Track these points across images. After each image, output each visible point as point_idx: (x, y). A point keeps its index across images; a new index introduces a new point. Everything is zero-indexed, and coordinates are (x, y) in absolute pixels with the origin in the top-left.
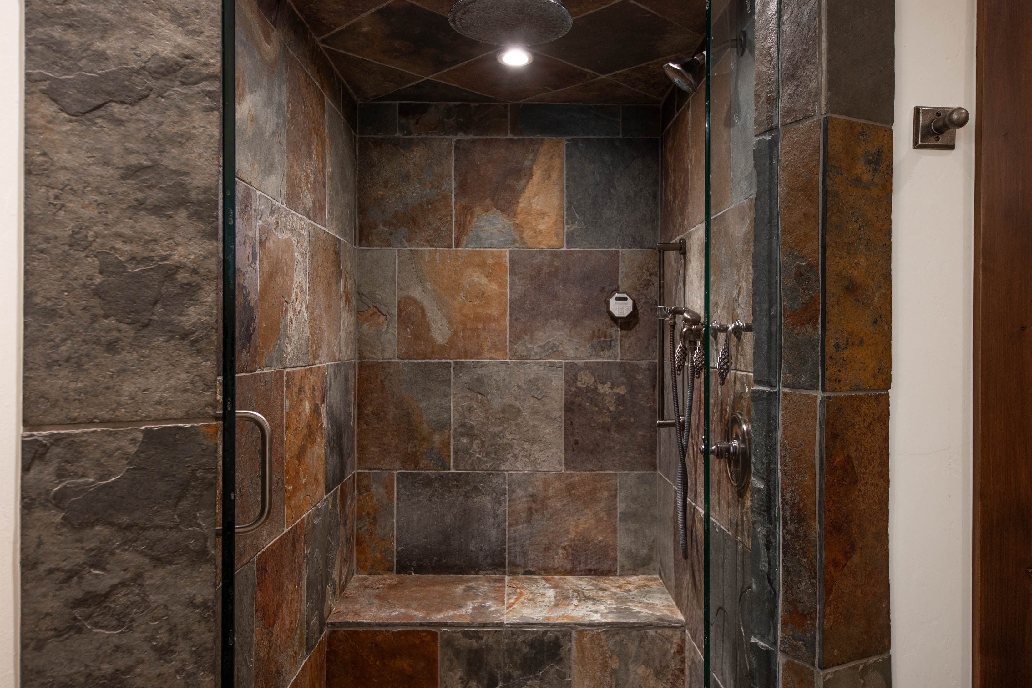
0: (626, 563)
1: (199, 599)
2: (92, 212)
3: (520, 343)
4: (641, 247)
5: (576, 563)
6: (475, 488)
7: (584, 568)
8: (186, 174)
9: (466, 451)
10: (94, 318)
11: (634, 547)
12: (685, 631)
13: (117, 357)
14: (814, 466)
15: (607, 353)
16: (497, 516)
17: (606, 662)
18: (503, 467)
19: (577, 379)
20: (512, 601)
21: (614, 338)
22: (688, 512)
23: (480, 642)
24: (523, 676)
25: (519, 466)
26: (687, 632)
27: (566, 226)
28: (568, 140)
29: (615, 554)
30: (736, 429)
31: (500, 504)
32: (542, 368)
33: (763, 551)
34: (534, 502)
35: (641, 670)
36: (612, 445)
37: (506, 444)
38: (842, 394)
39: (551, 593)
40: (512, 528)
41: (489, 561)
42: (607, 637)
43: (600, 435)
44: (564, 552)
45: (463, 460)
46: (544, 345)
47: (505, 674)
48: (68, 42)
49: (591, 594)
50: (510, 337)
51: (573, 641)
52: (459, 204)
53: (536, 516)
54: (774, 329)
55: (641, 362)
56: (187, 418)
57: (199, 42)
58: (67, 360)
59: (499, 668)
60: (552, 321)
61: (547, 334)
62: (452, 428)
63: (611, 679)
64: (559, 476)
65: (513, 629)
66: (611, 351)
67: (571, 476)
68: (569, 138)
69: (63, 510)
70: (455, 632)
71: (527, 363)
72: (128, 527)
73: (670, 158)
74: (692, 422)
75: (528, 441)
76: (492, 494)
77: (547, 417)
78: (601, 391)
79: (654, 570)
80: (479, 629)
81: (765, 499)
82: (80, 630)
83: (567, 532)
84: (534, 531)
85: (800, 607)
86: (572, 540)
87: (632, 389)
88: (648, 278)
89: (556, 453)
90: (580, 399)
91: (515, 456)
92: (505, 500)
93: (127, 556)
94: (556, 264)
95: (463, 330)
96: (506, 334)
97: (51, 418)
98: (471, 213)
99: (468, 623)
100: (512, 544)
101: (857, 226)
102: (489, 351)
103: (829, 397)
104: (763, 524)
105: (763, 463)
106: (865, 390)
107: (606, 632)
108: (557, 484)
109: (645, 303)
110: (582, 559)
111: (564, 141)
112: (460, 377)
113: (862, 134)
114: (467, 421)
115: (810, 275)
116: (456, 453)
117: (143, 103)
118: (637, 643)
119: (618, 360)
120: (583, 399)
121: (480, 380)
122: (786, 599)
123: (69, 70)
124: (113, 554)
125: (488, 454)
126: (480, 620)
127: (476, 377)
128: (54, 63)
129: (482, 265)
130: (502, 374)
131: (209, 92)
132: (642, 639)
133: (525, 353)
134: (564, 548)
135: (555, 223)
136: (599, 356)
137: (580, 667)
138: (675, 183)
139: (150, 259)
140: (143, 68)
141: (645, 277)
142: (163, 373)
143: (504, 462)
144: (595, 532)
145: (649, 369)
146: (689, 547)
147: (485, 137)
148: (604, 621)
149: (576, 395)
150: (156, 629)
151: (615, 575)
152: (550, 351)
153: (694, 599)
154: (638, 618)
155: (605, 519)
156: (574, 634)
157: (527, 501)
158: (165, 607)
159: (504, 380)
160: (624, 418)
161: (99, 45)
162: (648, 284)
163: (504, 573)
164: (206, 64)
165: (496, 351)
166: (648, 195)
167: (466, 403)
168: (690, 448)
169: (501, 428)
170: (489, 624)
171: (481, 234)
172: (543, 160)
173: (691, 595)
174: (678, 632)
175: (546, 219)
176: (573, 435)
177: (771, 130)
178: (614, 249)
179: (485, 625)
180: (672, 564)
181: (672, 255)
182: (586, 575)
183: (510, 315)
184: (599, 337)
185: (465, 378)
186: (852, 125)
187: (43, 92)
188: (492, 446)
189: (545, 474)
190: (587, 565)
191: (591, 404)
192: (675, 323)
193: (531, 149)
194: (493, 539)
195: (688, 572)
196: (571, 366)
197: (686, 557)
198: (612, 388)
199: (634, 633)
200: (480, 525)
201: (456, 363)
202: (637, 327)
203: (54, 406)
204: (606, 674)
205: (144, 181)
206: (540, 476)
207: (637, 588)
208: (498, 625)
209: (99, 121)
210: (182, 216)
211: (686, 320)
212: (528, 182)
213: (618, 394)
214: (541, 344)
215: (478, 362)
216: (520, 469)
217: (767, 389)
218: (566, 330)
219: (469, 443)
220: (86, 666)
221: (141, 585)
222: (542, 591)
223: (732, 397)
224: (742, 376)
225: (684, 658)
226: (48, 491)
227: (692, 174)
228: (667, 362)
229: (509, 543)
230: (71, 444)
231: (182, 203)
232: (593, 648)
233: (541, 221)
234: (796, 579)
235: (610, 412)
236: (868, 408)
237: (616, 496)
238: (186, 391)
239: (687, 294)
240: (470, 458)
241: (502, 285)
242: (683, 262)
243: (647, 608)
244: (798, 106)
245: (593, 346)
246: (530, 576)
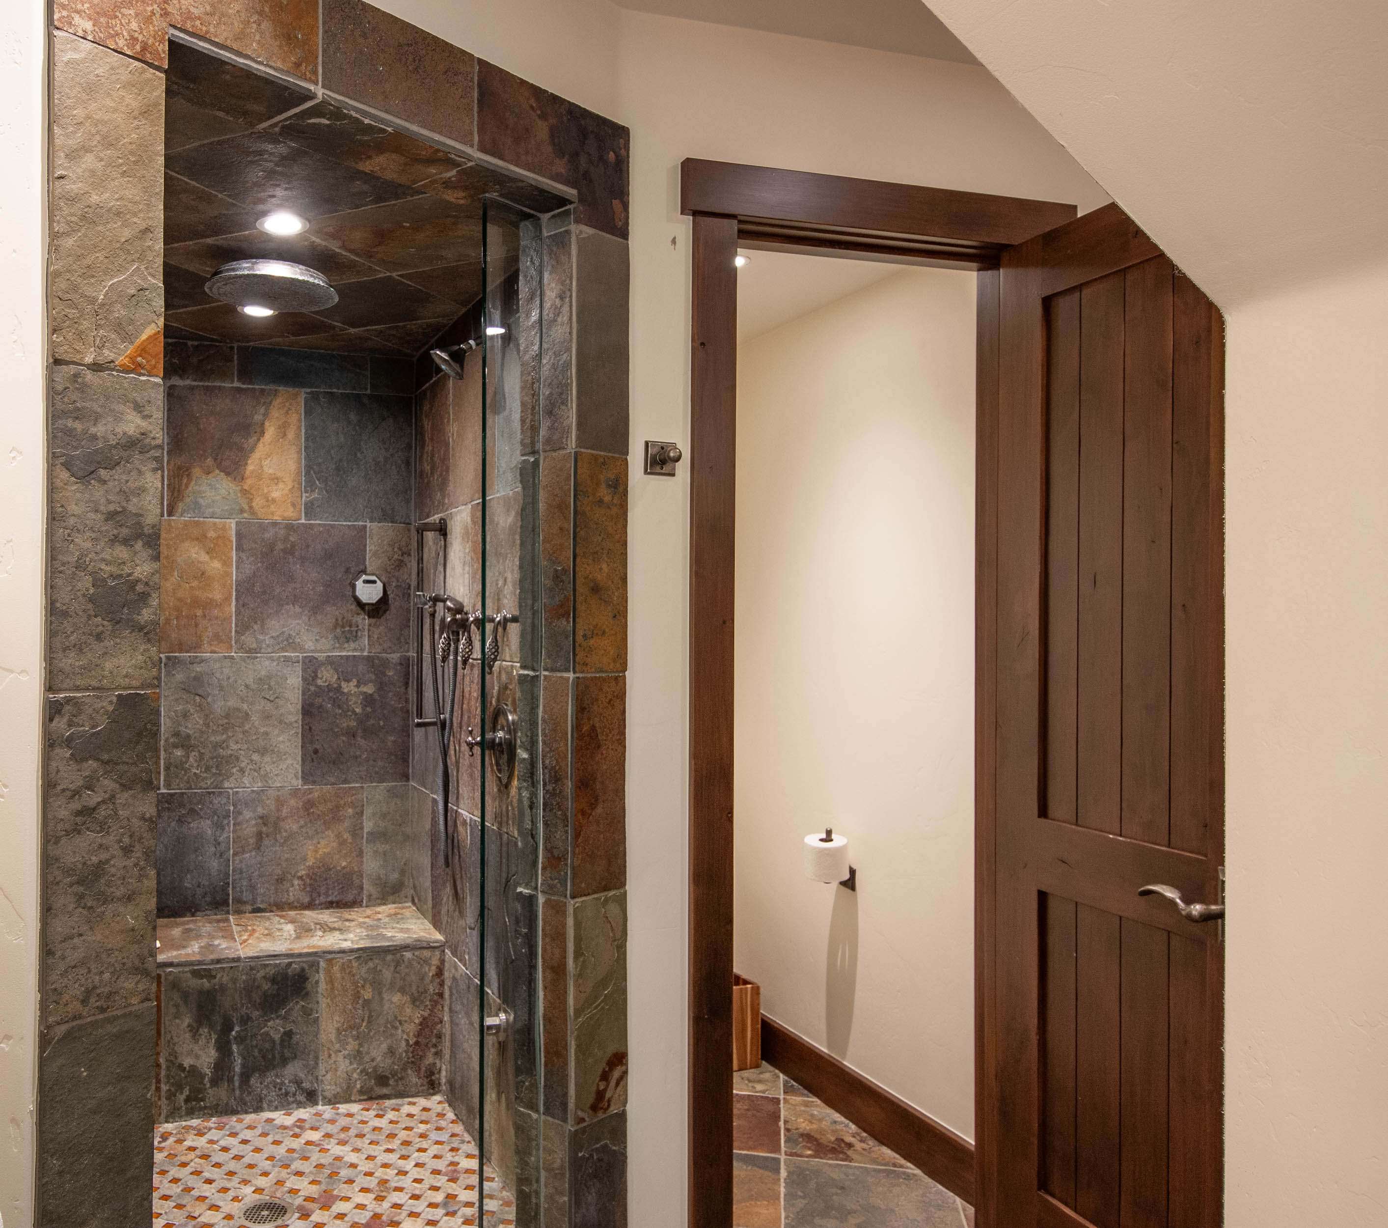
0: (374, 891)
1: (148, 816)
2: (88, 544)
3: (248, 633)
4: (392, 522)
5: (315, 895)
6: (192, 811)
7: (324, 900)
8: (142, 515)
9: (180, 766)
10: (89, 617)
11: (382, 872)
12: (444, 951)
13: (102, 644)
14: (567, 734)
15: (352, 645)
16: (219, 844)
17: (358, 992)
18: (226, 784)
19: (316, 676)
20: (245, 937)
21: (360, 627)
22: (449, 818)
23: (213, 981)
24: (263, 1017)
25: (246, 782)
26: (446, 951)
27: (304, 495)
28: (307, 393)
29: (361, 881)
30: (501, 720)
31: (223, 829)
32: (275, 663)
33: (527, 811)
34: (265, 824)
35: (397, 998)
36: (358, 753)
37: (231, 755)
38: (589, 675)
39: (290, 928)
40: (237, 858)
41: (208, 899)
42: (360, 964)
43: (343, 741)
44: (300, 882)
45: (177, 776)
46: (278, 636)
47: (242, 1017)
48: (75, 429)
49: (336, 925)
50: (236, 626)
51: (321, 971)
52: (172, 463)
53: (266, 842)
54: (536, 622)
55: (392, 655)
56: (142, 687)
57: (150, 423)
58: (74, 646)
59: (235, 1009)
60: (287, 607)
61: (282, 622)
62: (163, 738)
63: (363, 1011)
64: (295, 792)
65: (252, 964)
66: (357, 643)
67: (310, 791)
68: (309, 390)
69: (71, 748)
70: (183, 972)
71: (257, 657)
72: (107, 763)
73: (427, 425)
74: (454, 719)
75: (257, 751)
76: (213, 817)
77: (281, 722)
78: (346, 690)
79: (406, 897)
80: (211, 967)
81: (529, 767)
82: (79, 833)
83: (305, 859)
84: (265, 859)
85: (556, 854)
86: (310, 868)
87: (381, 687)
88: (400, 558)
89: (292, 765)
90: (320, 700)
91: (242, 771)
92: (228, 824)
93: (106, 782)
94: (292, 539)
95: (177, 618)
96: (231, 623)
97: (65, 686)
98: (188, 476)
99: (198, 961)
100: (237, 877)
101: (600, 538)
102: (210, 643)
103: (578, 678)
104: (527, 789)
105: (527, 736)
106: (606, 672)
107: (358, 958)
108: (293, 802)
109: (397, 586)
110: (323, 890)
111: (303, 394)
112: (174, 675)
113: (604, 463)
114: (182, 729)
115: (564, 578)
116: (167, 768)
117: (117, 468)
118: (392, 969)
119: (366, 654)
120: (324, 700)
121: (198, 679)
122: (545, 848)
123: (76, 448)
124: (98, 780)
125: (208, 769)
126: (212, 957)
127: (193, 675)
128: (68, 444)
129: (201, 539)
130: (226, 671)
131: (156, 457)
132: (398, 964)
133: (254, 646)
134: (301, 878)
135: (291, 490)
136: (342, 649)
137: (329, 1001)
138: (433, 456)
139: (121, 576)
140: (118, 444)
141: (396, 556)
142: (128, 655)
143: (228, 777)
144: (337, 856)
145: (401, 664)
146: (450, 856)
147: (206, 384)
148: (356, 946)
149: (316, 695)
150: (123, 834)
151: (361, 906)
152: (285, 643)
153: (455, 911)
154: (392, 940)
155: (350, 840)
156: (322, 964)
157: (256, 824)
158: (128, 819)
159: (229, 678)
160: (372, 722)
161: (93, 430)
162: (400, 564)
163: (228, 912)
164: (154, 438)
165: (220, 643)
166: (399, 462)
167: (181, 707)
168: (452, 747)
169: (224, 737)
170: (223, 959)
171: (201, 501)
172: (277, 415)
173: (452, 908)
174: (437, 953)
175: (281, 485)
176: (312, 742)
177: (534, 453)
178: (361, 523)
179: (218, 961)
180: (428, 884)
181: (430, 536)
182: (327, 908)
183: (237, 599)
184: (343, 627)
185: (180, 676)
186: (595, 457)
187: (62, 464)
188: (212, 758)
189: (278, 791)
190: (327, 896)
191: (333, 705)
192: (435, 611)
193: (262, 401)
194: (214, 872)
195: (448, 885)
196: (310, 661)
197: (447, 864)
198: (358, 686)
199: (389, 957)
200: (197, 856)
201: (168, 658)
202: (388, 615)
203: (67, 677)
204: (358, 1006)
205: (118, 522)
206: (272, 793)
207: (388, 916)
208: (234, 960)
209: (92, 482)
210: (139, 545)
211: (449, 609)
212: (259, 440)
213: (365, 693)
214: (274, 634)
215: (196, 657)
216: (248, 785)
217: (531, 673)
218: (304, 618)
219: (184, 756)
220: (83, 857)
221: (114, 803)
222: (279, 927)
223: (496, 688)
224: (507, 666)
225: (443, 981)
226: (63, 736)
227: (453, 449)
228: (427, 657)
229: (233, 875)
230: (76, 704)
231: (139, 536)
232: (343, 978)
233: (275, 488)
234: (553, 830)
235: (356, 714)
236: (609, 687)
237: (362, 812)
238: (141, 668)
239: (447, 580)
240: (185, 774)
241: (226, 563)
242: (443, 543)
243: (402, 932)
244: (555, 437)
245: (336, 637)
246: (259, 914)
